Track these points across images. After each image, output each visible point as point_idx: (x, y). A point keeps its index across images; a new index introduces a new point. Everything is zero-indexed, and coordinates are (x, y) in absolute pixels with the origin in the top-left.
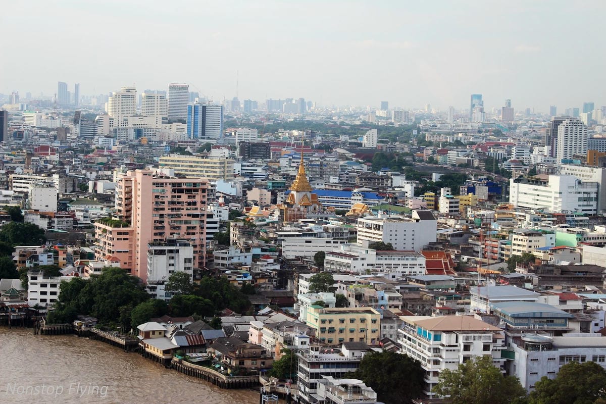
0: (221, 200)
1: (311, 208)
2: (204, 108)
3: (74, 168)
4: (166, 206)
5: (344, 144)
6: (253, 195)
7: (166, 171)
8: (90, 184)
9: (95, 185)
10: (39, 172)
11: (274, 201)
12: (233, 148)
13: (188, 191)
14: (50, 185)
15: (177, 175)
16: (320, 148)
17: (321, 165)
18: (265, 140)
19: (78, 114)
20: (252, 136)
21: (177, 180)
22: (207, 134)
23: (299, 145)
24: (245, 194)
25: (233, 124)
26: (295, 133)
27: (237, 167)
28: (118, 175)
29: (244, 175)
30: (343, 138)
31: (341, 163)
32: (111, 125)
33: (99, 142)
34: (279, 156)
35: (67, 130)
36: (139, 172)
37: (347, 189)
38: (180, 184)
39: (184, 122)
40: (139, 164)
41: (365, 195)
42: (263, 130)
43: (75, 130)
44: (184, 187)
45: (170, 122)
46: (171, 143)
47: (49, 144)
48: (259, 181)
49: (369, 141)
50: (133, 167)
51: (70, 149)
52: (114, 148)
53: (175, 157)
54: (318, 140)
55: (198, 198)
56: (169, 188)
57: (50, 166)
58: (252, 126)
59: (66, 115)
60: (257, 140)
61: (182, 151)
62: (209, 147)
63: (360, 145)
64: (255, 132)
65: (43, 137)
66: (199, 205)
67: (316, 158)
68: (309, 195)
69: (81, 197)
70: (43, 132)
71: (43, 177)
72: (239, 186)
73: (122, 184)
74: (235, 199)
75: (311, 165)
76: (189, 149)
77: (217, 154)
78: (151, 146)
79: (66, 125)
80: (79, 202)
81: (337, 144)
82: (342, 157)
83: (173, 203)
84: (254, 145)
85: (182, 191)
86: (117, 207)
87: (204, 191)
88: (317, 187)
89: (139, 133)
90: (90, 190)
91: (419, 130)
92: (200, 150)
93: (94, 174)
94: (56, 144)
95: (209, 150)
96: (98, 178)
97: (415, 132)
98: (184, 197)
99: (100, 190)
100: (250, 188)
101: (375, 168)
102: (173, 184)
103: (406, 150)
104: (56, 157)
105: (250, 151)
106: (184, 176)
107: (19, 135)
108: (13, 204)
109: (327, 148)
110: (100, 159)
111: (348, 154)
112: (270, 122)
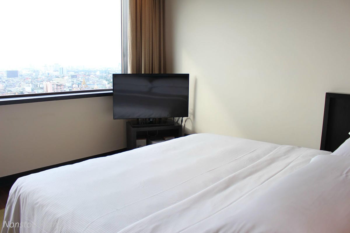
0: (67, 87)
1: (86, 88)
2: (62, 68)
3: (35, 82)
4: (55, 89)
5: (93, 74)
6: (74, 86)
7: (55, 82)
8: (38, 85)
9: (39, 86)
10: (27, 83)
11: (79, 87)
12: (69, 76)
13: (60, 86)
14: (29, 86)
15: (57, 82)
16: (88, 75)
17: (88, 79)
18: (76, 74)
19: (34, 70)
20: (73, 74)
21: (57, 84)
22: (63, 73)
23: (83, 75)
24: (72, 86)
25: (69, 71)
26: (82, 72)
27: (70, 80)
28: (44, 83)
29: (72, 82)
30: (92, 73)
31: (92, 78)
32: (42, 72)
33: (40, 76)
34: (79, 77)
35: (32, 74)
36: (49, 82)
37: (94, 84)
38: (58, 84)
39: (58, 71)
40: (49, 81)
41: (97, 85)
42: (75, 72)
43: (34, 74)
44: (59, 85)
45: (55, 71)
46: (56, 76)
47: (28, 77)
48: (75, 83)
49: (98, 73)
50: (47, 81)
51: (34, 78)
52: (43, 78)
53: (57, 79)
54: (87, 74)
55: (62, 87)
56: (56, 85)
57: (29, 82)
58: (73, 71)
59: (32, 71)
60: (74, 74)
61: (58, 77)
62: (64, 76)
63: (96, 74)
64: (74, 73)
65: (27, 76)
66: (62, 88)
67: (87, 77)
68: (86, 85)
69: (37, 88)
70: (27, 75)
71: (28, 84)
72: (71, 84)
73: (45, 85)
74: (70, 87)
75: (86, 79)
76: (60, 77)
77: (66, 78)
78: (51, 77)
79: (32, 73)
80: (36, 89)
81: (91, 74)
82: (92, 77)
83: (57, 88)
84: (74, 75)
85: (58, 86)
86: (45, 90)
87: (63, 85)
88: (87, 84)
89: (48, 74)
90: (38, 86)
91: (108, 71)
92: (62, 77)
93: (39, 83)
94: (30, 77)
95: (64, 77)
96: (40, 84)
97: (107, 71)
98: (59, 87)
99: (41, 87)
100: (73, 84)
101: (99, 79)
102: (56, 84)
103: (106, 75)
104: (30, 80)
105: (73, 77)
106: (59, 83)
107: (22, 76)
108: (21, 90)
109: (89, 75)
110: (40, 80)
111: (94, 76)
112: (77, 71)
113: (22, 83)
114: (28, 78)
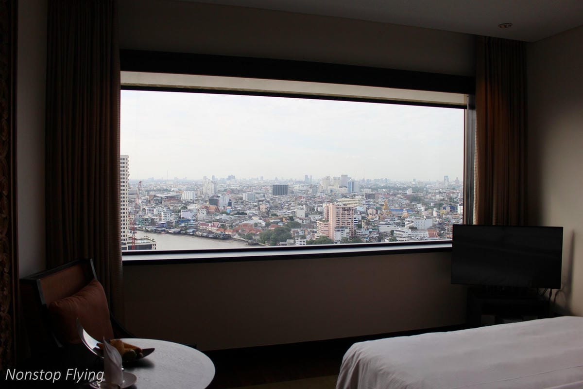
0: (359, 213)
1: (389, 216)
2: (353, 182)
3: (310, 203)
4: (340, 215)
5: (401, 193)
6: (370, 211)
7: (340, 204)
8: (316, 208)
9: (317, 209)
10: (299, 205)
11: (377, 213)
12: (363, 196)
13: (347, 210)
14: (303, 209)
15: (344, 205)
16: (392, 195)
17: (393, 201)
18: (374, 193)
19: (311, 185)
20: (369, 191)
21: (344, 207)
22: (354, 190)
23: (385, 194)
24: (367, 211)
25: (363, 188)
26: (384, 190)
27: (364, 202)
28: (324, 205)
29: (367, 205)
30: (400, 191)
31: (400, 200)
32: (322, 188)
33: (318, 194)
34: (378, 198)
35: (308, 191)
36: (331, 204)
37: (402, 210)
38: (345, 208)
39: (346, 187)
40: (331, 202)
41: (408, 211)
42: (373, 189)
43: (311, 190)
44: (346, 209)
45: (342, 187)
46: (342, 194)
47: (302, 195)
48: (372, 206)
49: (409, 192)
50: (329, 202)
51: (309, 197)
52: (323, 196)
53: (343, 199)
54: (392, 192)
55: (351, 213)
56: (341, 209)
57: (302, 203)
58: (369, 188)
59: (307, 186)
60: (371, 193)
61: (346, 197)
62: (355, 195)
63: (406, 194)
64: (370, 190)
65: (300, 193)
66: (351, 215)
67: (391, 198)
68: (389, 211)
69: (313, 212)
70: (300, 191)
71: (300, 206)
72: (365, 208)
73: (326, 208)
74: (363, 213)
75: (389, 201)
76: (348, 196)
77: (358, 198)
78: (335, 195)
79: (308, 189)
80: (312, 214)
81: (398, 194)
82: (400, 198)
83: (342, 214)
84: (370, 194)
85: (345, 210)
86: (324, 216)
87: (353, 210)
88: (391, 208)
89: (331, 191)
90: (316, 210)
91: (426, 188)
92: (352, 196)
93: (317, 205)
94: (305, 195)
95: (355, 196)
96: (318, 206)
97: (425, 189)
98: (346, 212)
99: (319, 210)
100: (369, 209)
101: (411, 201)
102: (343, 208)
103: (422, 195)
104: (304, 200)
105: (369, 196)
106: (346, 205)
107: (293, 193)
108: (291, 215)
109: (395, 195)
110: (319, 200)
111: (402, 197)
112: (375, 187)
113: (292, 204)
114: (300, 197)
